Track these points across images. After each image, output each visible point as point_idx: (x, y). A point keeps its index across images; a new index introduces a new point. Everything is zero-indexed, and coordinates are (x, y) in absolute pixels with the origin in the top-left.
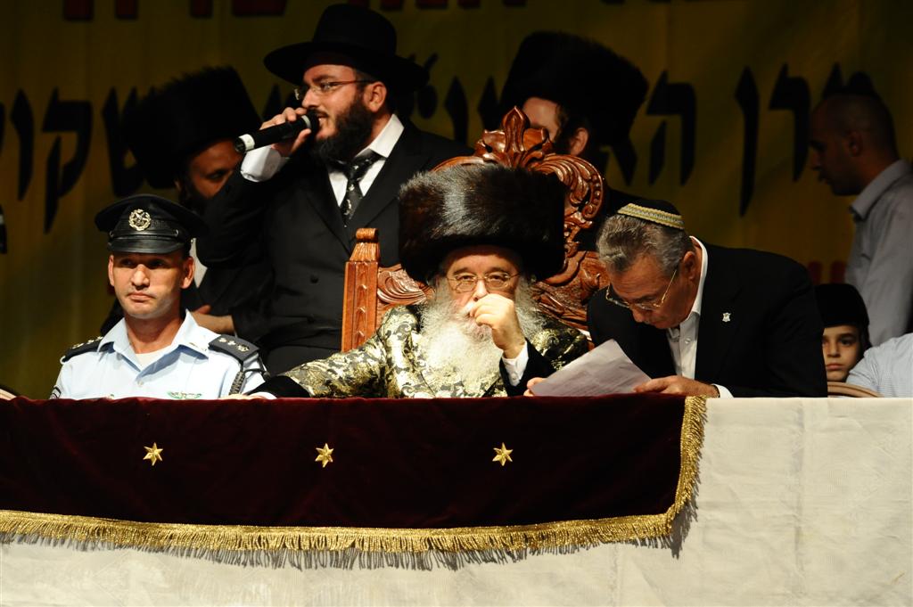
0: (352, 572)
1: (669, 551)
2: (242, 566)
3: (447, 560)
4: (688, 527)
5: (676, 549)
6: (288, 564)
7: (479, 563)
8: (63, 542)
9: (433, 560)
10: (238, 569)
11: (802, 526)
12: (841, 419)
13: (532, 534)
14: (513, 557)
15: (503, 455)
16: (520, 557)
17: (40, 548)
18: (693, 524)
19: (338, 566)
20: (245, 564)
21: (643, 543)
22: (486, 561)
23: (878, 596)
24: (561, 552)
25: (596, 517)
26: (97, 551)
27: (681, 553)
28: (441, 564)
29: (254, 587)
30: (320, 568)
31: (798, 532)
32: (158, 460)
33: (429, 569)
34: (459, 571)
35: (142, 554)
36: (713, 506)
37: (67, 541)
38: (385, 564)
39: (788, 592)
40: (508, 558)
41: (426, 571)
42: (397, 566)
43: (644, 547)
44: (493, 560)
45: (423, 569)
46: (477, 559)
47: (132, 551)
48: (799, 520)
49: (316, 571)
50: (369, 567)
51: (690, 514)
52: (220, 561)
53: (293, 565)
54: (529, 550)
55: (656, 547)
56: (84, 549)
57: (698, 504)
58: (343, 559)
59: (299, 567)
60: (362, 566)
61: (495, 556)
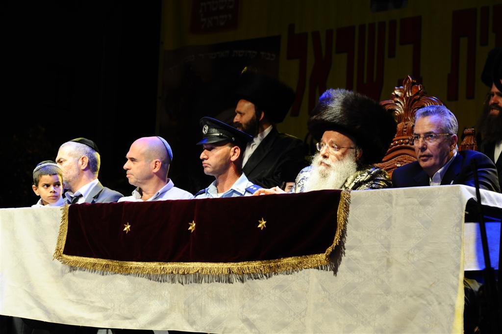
0: (201, 285)
1: (332, 272)
2: (160, 282)
3: (240, 278)
4: (341, 260)
5: (335, 271)
6: (177, 282)
7: (253, 280)
8: (95, 271)
9: (234, 279)
10: (158, 283)
11: (390, 257)
12: (410, 199)
13: (272, 264)
14: (266, 276)
15: (262, 224)
16: (270, 277)
17: (87, 273)
18: (344, 258)
19: (196, 282)
20: (161, 281)
21: (322, 269)
22: (255, 279)
23: (423, 294)
24: (286, 274)
25: (301, 255)
26: (107, 276)
27: (337, 273)
28: (237, 280)
29: (163, 293)
30: (190, 283)
31: (388, 260)
32: (129, 231)
33: (232, 283)
34: (245, 283)
35: (122, 276)
36: (352, 248)
37: (97, 271)
38: (214, 281)
39: (383, 293)
40: (264, 276)
41: (231, 284)
42: (219, 282)
43: (322, 271)
44: (258, 278)
45: (230, 283)
46: (251, 278)
47: (118, 275)
48: (388, 254)
49: (188, 285)
50: (208, 282)
51: (342, 253)
52: (151, 279)
53: (179, 282)
54: (273, 273)
55: (327, 270)
56: (103, 275)
57: (345, 247)
58: (198, 278)
59: (182, 284)
60: (205, 282)
61: (259, 276)
